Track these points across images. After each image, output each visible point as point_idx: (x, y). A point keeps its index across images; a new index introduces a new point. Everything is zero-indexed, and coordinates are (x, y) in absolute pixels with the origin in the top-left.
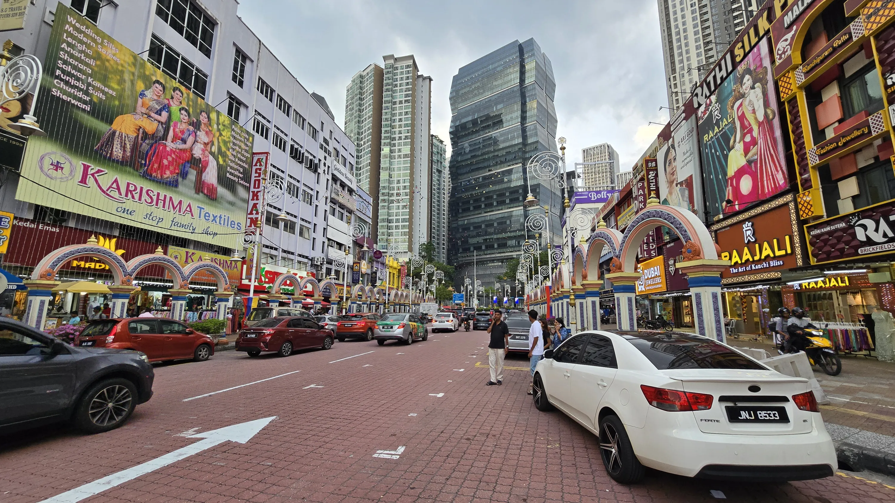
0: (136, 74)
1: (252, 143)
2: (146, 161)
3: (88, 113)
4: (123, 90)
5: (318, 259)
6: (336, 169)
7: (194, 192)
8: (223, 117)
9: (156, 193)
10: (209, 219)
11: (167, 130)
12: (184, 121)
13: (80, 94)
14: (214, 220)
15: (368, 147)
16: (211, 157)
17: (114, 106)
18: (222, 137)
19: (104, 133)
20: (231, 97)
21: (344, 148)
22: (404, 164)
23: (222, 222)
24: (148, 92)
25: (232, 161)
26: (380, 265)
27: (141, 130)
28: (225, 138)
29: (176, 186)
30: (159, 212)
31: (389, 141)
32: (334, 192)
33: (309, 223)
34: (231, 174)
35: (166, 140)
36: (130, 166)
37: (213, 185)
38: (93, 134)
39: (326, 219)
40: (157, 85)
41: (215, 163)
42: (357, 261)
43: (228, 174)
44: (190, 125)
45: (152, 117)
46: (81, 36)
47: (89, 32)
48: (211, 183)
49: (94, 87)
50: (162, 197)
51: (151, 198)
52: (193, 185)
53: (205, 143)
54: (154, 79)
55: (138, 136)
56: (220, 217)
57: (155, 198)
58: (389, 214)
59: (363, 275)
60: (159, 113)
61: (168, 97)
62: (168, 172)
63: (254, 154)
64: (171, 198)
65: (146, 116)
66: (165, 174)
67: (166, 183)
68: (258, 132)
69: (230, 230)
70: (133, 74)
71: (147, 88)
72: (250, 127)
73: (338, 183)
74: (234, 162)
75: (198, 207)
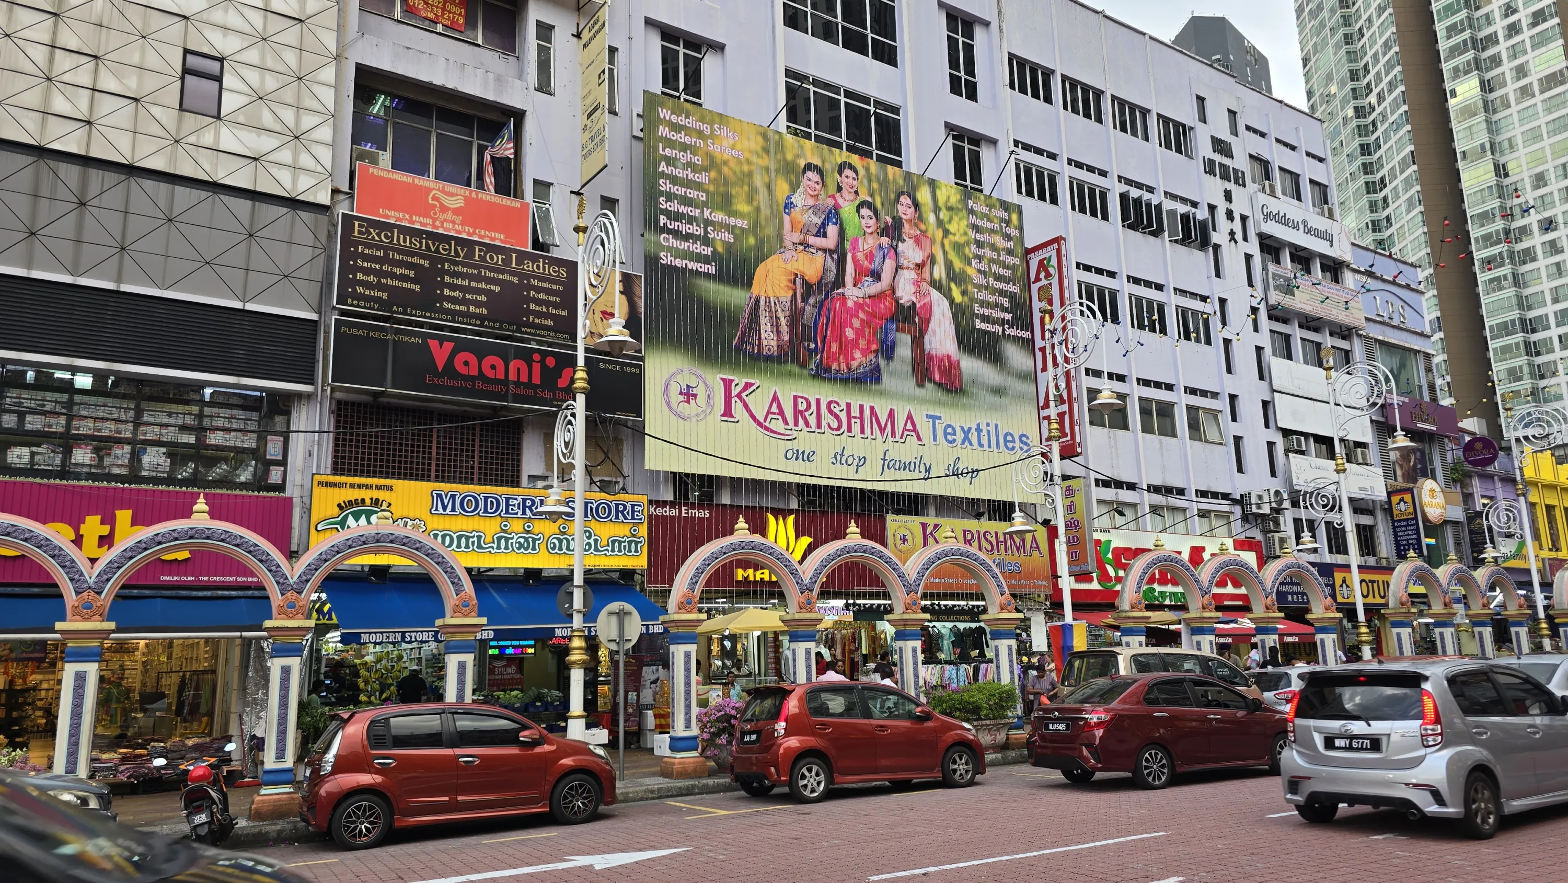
0: (772, 168)
1: (1020, 228)
2: (816, 343)
3: (714, 277)
4: (758, 209)
5: (1260, 497)
6: (1268, 217)
7: (912, 383)
8: (943, 189)
9: (844, 406)
10: (954, 440)
11: (841, 264)
12: (869, 231)
13: (698, 248)
14: (966, 438)
15: (1395, 105)
16: (935, 294)
17: (749, 249)
18: (951, 237)
19: (742, 308)
20: (958, 134)
21: (1286, 144)
22: (1549, 111)
23: (985, 441)
24: (797, 195)
25: (980, 287)
26: (1499, 485)
27: (798, 281)
28: (957, 238)
29: (878, 380)
30: (856, 445)
31: (1470, 55)
32: (1277, 288)
33: (1215, 395)
34: (985, 319)
35: (844, 286)
36: (793, 361)
37: (949, 357)
38: (727, 316)
39: (1262, 373)
40: (809, 174)
41: (946, 303)
42: (1400, 483)
43: (977, 321)
44: (881, 235)
45: (812, 246)
46: (681, 137)
47: (690, 122)
48: (945, 352)
49: (713, 223)
50: (855, 412)
51: (837, 417)
52: (909, 369)
53: (917, 265)
54: (802, 163)
55: (795, 293)
56: (979, 430)
57: (843, 416)
58: (1523, 303)
59: (1433, 529)
60: (822, 232)
61: (832, 189)
62: (858, 354)
63: (1028, 251)
64: (872, 408)
65: (802, 248)
66: (854, 359)
67: (859, 379)
68: (1030, 194)
69: (1006, 457)
70: (768, 170)
71: (794, 187)
72: (1009, 191)
73: (1286, 257)
74: (986, 288)
75: (928, 416)
